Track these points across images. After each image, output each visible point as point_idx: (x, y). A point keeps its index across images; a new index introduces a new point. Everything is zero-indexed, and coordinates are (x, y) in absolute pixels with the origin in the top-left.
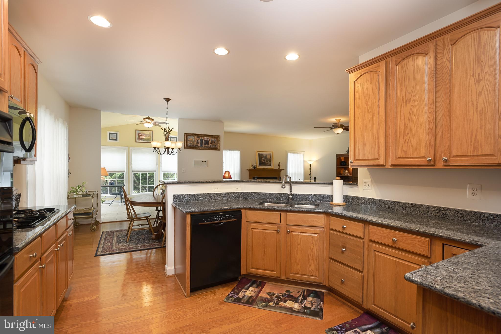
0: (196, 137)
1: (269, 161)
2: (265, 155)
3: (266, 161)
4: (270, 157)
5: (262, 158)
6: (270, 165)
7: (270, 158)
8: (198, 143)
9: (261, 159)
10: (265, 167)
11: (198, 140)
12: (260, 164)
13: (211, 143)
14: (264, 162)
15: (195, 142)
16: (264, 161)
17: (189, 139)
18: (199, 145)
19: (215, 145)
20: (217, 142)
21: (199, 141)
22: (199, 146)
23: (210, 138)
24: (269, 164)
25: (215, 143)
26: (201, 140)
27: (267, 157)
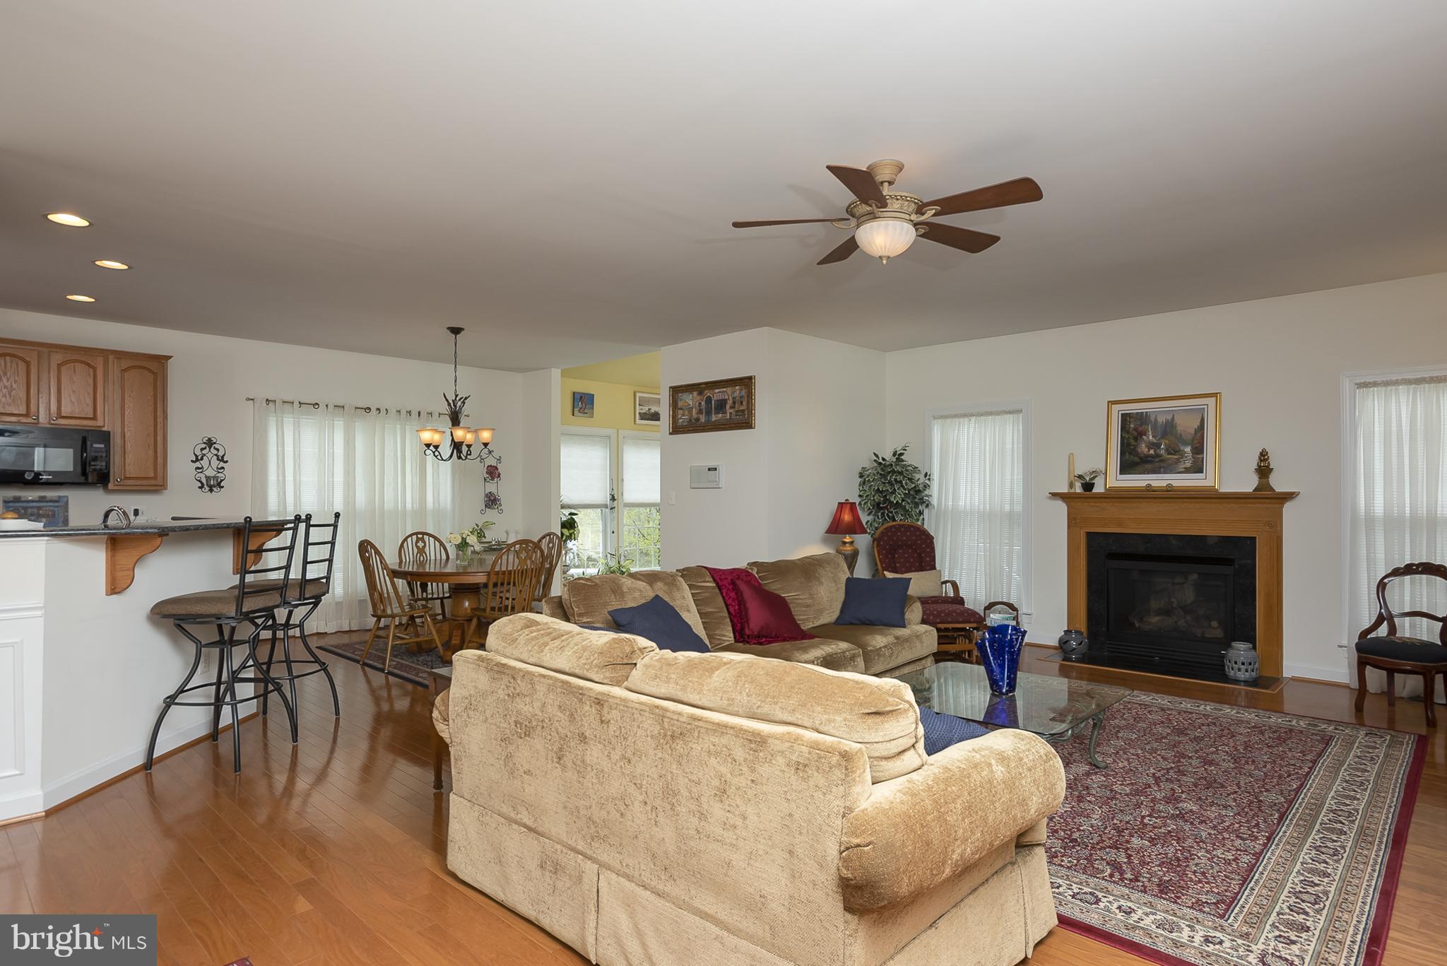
0: (695, 394)
1: (1188, 449)
2: (1162, 419)
3: (1167, 450)
4: (1196, 424)
5: (1140, 435)
6: (1198, 468)
7: (1201, 427)
8: (700, 412)
9: (1136, 439)
10: (1159, 481)
11: (700, 403)
12: (1127, 467)
13: (731, 408)
14: (1158, 456)
15: (694, 410)
16: (1152, 452)
17: (680, 404)
18: (703, 419)
19: (743, 411)
20: (746, 399)
21: (703, 403)
22: (703, 421)
23: (729, 390)
24: (1188, 464)
25: (742, 403)
26: (709, 400)
27: (1178, 428)
